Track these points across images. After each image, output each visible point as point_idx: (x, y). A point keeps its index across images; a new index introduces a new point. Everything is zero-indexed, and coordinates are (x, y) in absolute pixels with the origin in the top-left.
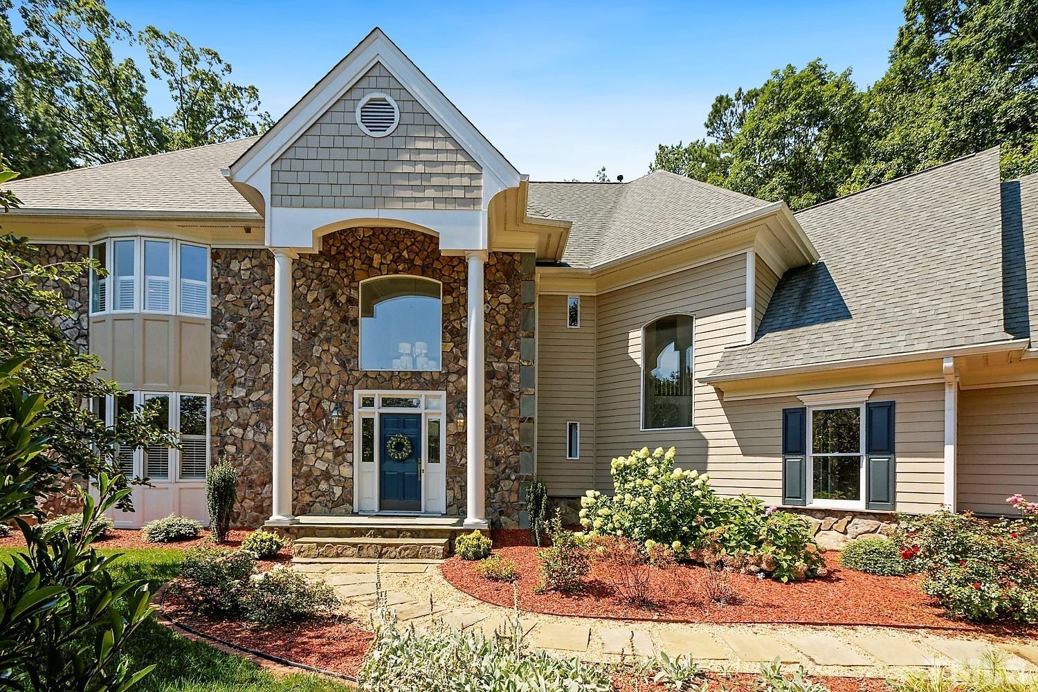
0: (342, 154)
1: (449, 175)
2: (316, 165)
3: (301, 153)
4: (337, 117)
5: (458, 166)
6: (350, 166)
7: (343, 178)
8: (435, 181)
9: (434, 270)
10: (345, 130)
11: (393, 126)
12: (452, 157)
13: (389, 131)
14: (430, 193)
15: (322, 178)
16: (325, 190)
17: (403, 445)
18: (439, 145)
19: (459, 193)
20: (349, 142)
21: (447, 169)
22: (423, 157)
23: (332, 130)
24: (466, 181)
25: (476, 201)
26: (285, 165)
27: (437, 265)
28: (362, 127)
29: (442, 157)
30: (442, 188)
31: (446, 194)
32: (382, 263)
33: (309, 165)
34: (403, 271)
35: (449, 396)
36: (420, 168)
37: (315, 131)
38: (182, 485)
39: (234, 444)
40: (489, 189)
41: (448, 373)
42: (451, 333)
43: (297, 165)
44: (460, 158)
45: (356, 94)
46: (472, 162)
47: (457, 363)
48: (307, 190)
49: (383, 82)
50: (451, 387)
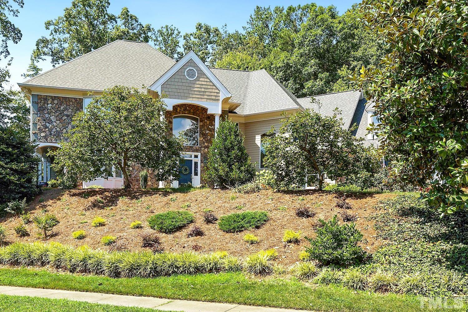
0: (181, 84)
1: (211, 92)
2: (174, 87)
3: (170, 83)
4: (180, 73)
5: (213, 90)
6: (183, 88)
7: (181, 91)
8: (207, 93)
9: (197, 114)
10: (182, 77)
11: (196, 77)
12: (212, 87)
13: (194, 79)
14: (205, 97)
15: (175, 90)
16: (176, 94)
17: (187, 169)
18: (208, 83)
19: (214, 98)
20: (183, 81)
21: (210, 90)
22: (204, 86)
23: (178, 77)
24: (215, 94)
25: (218, 100)
26: (165, 86)
27: (198, 112)
28: (187, 77)
29: (209, 87)
30: (209, 96)
31: (210, 97)
32: (180, 111)
33: (172, 87)
34: (187, 114)
35: (201, 154)
36: (203, 90)
37: (174, 77)
38: (116, 180)
39: (132, 167)
40: (222, 97)
41: (201, 147)
42: (202, 134)
43: (168, 86)
44: (214, 87)
45: (185, 67)
46: (217, 89)
47: (204, 144)
48: (171, 93)
49: (192, 64)
50: (202, 152)
